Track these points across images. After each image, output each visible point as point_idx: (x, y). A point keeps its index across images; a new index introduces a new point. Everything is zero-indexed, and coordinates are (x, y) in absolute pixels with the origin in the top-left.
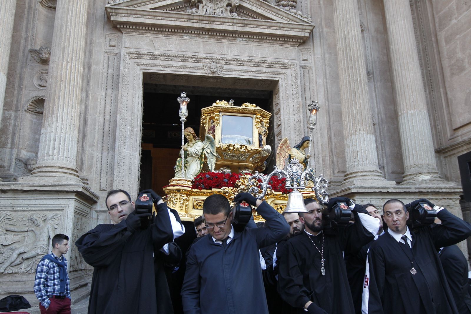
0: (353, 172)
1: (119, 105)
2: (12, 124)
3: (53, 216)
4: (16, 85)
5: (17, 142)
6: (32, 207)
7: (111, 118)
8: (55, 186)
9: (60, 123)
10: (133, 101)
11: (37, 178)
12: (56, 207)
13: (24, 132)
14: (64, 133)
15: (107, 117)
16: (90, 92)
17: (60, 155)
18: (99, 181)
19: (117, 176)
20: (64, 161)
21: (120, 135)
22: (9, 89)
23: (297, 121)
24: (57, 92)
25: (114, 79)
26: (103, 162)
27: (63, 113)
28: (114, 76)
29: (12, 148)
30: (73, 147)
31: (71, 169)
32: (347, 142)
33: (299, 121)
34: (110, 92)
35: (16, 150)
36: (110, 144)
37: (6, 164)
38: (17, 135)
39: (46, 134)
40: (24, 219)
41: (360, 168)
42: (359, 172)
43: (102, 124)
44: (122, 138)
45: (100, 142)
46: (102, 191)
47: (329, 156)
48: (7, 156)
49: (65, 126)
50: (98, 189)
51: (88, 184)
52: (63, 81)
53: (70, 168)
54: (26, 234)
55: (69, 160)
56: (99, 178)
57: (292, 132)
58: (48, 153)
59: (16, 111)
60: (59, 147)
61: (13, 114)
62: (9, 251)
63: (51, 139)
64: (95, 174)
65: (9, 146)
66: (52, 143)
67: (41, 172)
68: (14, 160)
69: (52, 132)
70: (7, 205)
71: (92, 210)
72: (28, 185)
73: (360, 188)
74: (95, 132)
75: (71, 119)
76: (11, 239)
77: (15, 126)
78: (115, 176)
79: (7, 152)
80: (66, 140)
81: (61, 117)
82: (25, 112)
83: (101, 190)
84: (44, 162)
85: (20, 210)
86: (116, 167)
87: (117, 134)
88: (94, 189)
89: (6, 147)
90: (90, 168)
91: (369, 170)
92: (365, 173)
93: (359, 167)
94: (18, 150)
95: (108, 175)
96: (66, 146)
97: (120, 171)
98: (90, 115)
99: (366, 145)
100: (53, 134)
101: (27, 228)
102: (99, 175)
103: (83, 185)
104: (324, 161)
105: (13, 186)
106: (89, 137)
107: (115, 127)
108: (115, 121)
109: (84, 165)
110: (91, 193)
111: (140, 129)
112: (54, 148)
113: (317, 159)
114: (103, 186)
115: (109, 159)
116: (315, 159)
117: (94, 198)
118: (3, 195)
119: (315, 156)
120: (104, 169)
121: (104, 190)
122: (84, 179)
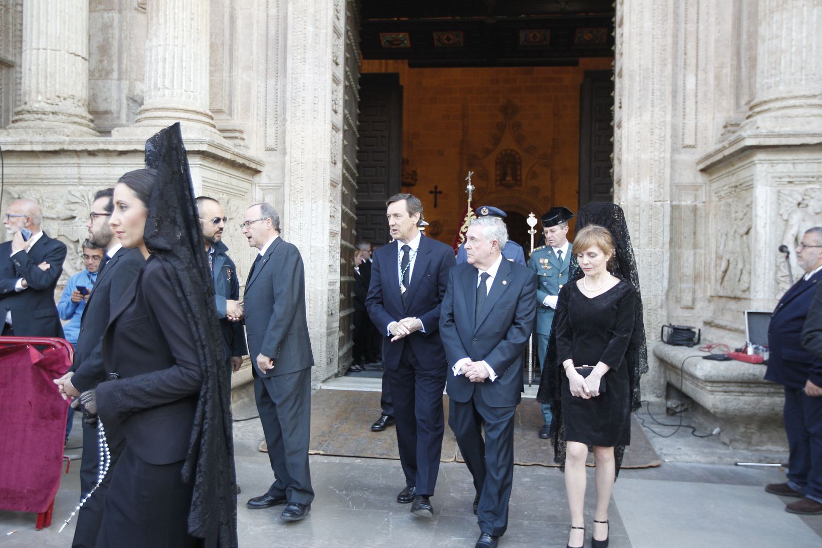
0: (765, 99)
2: (117, 36)
5: (126, 67)
7: (280, 12)
9: (172, 26)
13: (136, 48)
14: (179, 46)
15: (273, 11)
17: (175, 88)
18: (262, 133)
19: (291, 123)
20: (184, 98)
21: (295, 44)
26: (268, 97)
27: (174, 8)
29: (120, 79)
32: (763, 30)
35: (127, 82)
36: (279, 62)
37: (113, 108)
38: (125, 55)
39: (151, 50)
41: (782, 90)
42: (777, 99)
43: (263, 25)
44: (299, 51)
45: (263, 60)
46: (270, 152)
47: (732, 65)
48: (114, 94)
49: (180, 34)
50: (263, 150)
51: (243, 139)
53: (193, 111)
55: (192, 97)
56: (263, 129)
57: (647, 15)
58: (156, 84)
59: (120, 11)
60: (173, 73)
61: (116, 16)
63: (159, 58)
64: (255, 120)
65: (115, 75)
66: (160, 65)
67: (146, 118)
68: (125, 101)
69: (160, 45)
70: (98, 177)
71: (254, 186)
72: (124, 143)
73: (767, 136)
74: (252, 41)
75: (192, 19)
77: (120, 39)
78: (288, 123)
79: (113, 86)
80: (184, 58)
81: (171, 16)
82: (135, 13)
83: (268, 150)
84: (151, 101)
86: (288, 106)
87: (289, 42)
88: (253, 150)
89: (110, 77)
90: (246, 109)
91: (802, 93)
92: (792, 102)
93: (782, 88)
94: (130, 83)
95: (278, 121)
96: (184, 70)
97: (297, 114)
98: (242, 9)
99: (804, 35)
100: (160, 49)
102: (262, 122)
103: (207, 139)
104: (717, 78)
105: (102, 143)
106: (241, 52)
107: (286, 29)
108: (286, 18)
109: (235, 105)
110: (238, 155)
111: (335, 30)
112: (164, 75)
113: (701, 75)
114: (271, 142)
115: (279, 91)
116: (697, 75)
117: (247, 163)
118: (92, 160)
119: (697, 67)
120: (270, 110)
121: (272, 150)
122: (235, 131)
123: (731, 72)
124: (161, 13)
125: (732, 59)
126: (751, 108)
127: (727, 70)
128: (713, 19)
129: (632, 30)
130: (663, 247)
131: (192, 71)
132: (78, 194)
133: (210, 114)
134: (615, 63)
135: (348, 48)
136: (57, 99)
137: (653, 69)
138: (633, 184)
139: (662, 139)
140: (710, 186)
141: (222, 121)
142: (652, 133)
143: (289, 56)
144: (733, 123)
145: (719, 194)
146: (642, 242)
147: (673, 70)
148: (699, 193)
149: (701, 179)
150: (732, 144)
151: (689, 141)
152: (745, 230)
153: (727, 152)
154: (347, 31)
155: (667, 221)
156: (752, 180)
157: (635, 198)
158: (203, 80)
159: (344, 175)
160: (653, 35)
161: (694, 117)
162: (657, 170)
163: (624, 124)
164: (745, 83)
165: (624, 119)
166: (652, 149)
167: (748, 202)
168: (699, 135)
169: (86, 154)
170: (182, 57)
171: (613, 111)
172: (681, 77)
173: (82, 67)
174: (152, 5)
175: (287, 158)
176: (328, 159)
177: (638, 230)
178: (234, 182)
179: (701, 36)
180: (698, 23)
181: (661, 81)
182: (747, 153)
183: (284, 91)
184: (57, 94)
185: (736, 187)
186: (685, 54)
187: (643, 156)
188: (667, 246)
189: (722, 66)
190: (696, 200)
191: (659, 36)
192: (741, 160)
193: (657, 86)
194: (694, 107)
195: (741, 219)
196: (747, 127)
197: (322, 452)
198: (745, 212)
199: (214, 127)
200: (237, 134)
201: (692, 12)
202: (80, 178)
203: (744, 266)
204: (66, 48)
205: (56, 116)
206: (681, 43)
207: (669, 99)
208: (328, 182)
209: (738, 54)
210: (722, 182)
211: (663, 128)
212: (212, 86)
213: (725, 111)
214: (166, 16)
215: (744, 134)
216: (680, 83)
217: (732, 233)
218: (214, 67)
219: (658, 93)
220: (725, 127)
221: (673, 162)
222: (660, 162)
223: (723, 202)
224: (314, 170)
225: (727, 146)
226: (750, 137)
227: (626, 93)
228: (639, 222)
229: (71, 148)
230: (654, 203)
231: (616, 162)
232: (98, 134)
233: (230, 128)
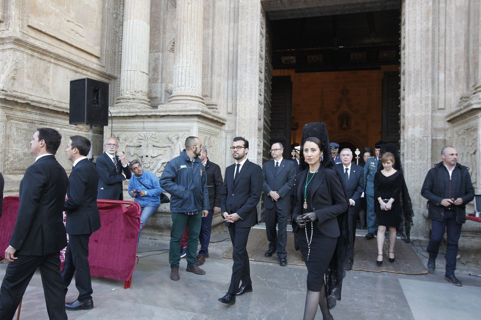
1: (240, 36)
2: (161, 63)
3: (183, 135)
4: (161, 30)
5: (165, 77)
6: (168, 128)
7: (235, 49)
8: (181, 111)
9: (186, 58)
10: (252, 31)
11: (171, 105)
12: (184, 128)
13: (169, 68)
14: (189, 66)
15: (231, 49)
16: (215, 28)
17: (186, 86)
18: (226, 106)
19: (240, 101)
20: (190, 91)
21: (241, 64)
22: (157, 34)
23: (425, 29)
24: (182, 32)
25: (236, 12)
26: (228, 89)
27: (187, 49)
28: (236, 9)
29: (162, 83)
30: (197, 78)
31: (196, 97)
33: (428, 30)
34: (233, 25)
35: (165, 84)
36: (234, 72)
37: (159, 96)
38: (164, 72)
39: (176, 69)
40: (164, 137)
43: (227, 55)
44: (243, 67)
45: (226, 72)
46: (229, 115)
47: (464, 67)
48: (159, 89)
49: (189, 61)
50: (226, 114)
51: (217, 109)
52: (185, 21)
53: (194, 96)
54: (166, 149)
55: (194, 90)
56: (226, 104)
57: (418, 44)
58: (178, 84)
59: (163, 52)
60: (186, 79)
61: (161, 54)
62: (156, 161)
63: (180, 72)
64: (222, 100)
65: (160, 81)
66: (180, 76)
67: (173, 100)
68: (164, 92)
70: (152, 127)
71: (222, 131)
72: (163, 112)
74: (221, 63)
75: (195, 54)
76: (157, 152)
77: (162, 65)
78: (238, 101)
79: (159, 86)
81: (186, 53)
82: (169, 52)
83: (228, 113)
84: (175, 92)
85: (161, 131)
86: (238, 93)
87: (239, 63)
88: (222, 114)
89: (157, 82)
90: (219, 94)
94: (166, 84)
95: (233, 100)
96: (191, 77)
97: (242, 97)
98: (217, 48)
100: (180, 68)
101: (166, 144)
102: (226, 101)
103: (201, 109)
104: (457, 74)
105: (154, 112)
106: (216, 68)
107: (237, 57)
108: (237, 52)
109: (213, 93)
110: (214, 116)
111: (261, 57)
112: (182, 80)
113: (447, 73)
114: (230, 110)
115: (234, 86)
116: (445, 72)
117: (219, 120)
118: (149, 120)
119: (445, 69)
120: (230, 95)
121: (231, 113)
122: (213, 105)
123: (464, 70)
124: (181, 52)
125: (464, 64)
126: (476, 89)
127: (462, 70)
128: (453, 44)
129: (410, 51)
130: (427, 160)
131: (194, 78)
132: (143, 135)
133: (202, 97)
134: (401, 68)
135: (267, 64)
136: (135, 93)
137: (421, 70)
138: (411, 128)
139: (427, 105)
140: (453, 129)
141: (207, 101)
142: (421, 103)
143: (239, 69)
144: (466, 96)
145: (458, 133)
146: (416, 158)
147: (432, 70)
148: (447, 132)
149: (448, 125)
150: (465, 107)
151: (441, 106)
152: (473, 151)
153: (462, 112)
154: (266, 57)
155: (430, 147)
156: (477, 126)
157: (412, 136)
158: (199, 82)
159: (264, 125)
160: (421, 53)
161: (444, 94)
162: (424, 121)
163: (406, 98)
164: (472, 76)
165: (406, 96)
166: (421, 111)
167: (475, 137)
168: (447, 103)
169: (147, 117)
170: (190, 72)
171: (400, 91)
172: (436, 74)
173: (146, 78)
174: (177, 49)
175: (238, 117)
176: (257, 118)
177: (414, 152)
178: (213, 129)
179: (447, 53)
180: (445, 46)
181: (425, 76)
182: (474, 112)
183: (236, 86)
184: (135, 90)
185: (468, 129)
186: (439, 62)
187: (416, 114)
188: (430, 160)
189: (459, 67)
190: (445, 137)
191: (424, 54)
192: (470, 115)
193: (423, 79)
194: (443, 89)
195: (471, 146)
196: (474, 98)
197: (253, 260)
198: (473, 142)
199: (204, 103)
200: (214, 107)
201: (442, 40)
202: (144, 128)
203: (473, 170)
204: (139, 69)
205: (134, 100)
206: (436, 57)
207: (430, 85)
208: (257, 128)
209: (468, 61)
210: (460, 127)
211: (427, 100)
212: (203, 84)
213: (462, 90)
214: (183, 53)
215: (472, 102)
216: (436, 77)
217: (466, 153)
218: (204, 76)
219: (424, 82)
220: (461, 99)
221: (433, 117)
222: (426, 117)
223: (460, 137)
224: (250, 123)
225: (463, 108)
226: (475, 104)
227: (407, 83)
228: (414, 148)
229: (140, 114)
230: (422, 138)
231: (402, 117)
232: (152, 108)
233: (210, 104)
